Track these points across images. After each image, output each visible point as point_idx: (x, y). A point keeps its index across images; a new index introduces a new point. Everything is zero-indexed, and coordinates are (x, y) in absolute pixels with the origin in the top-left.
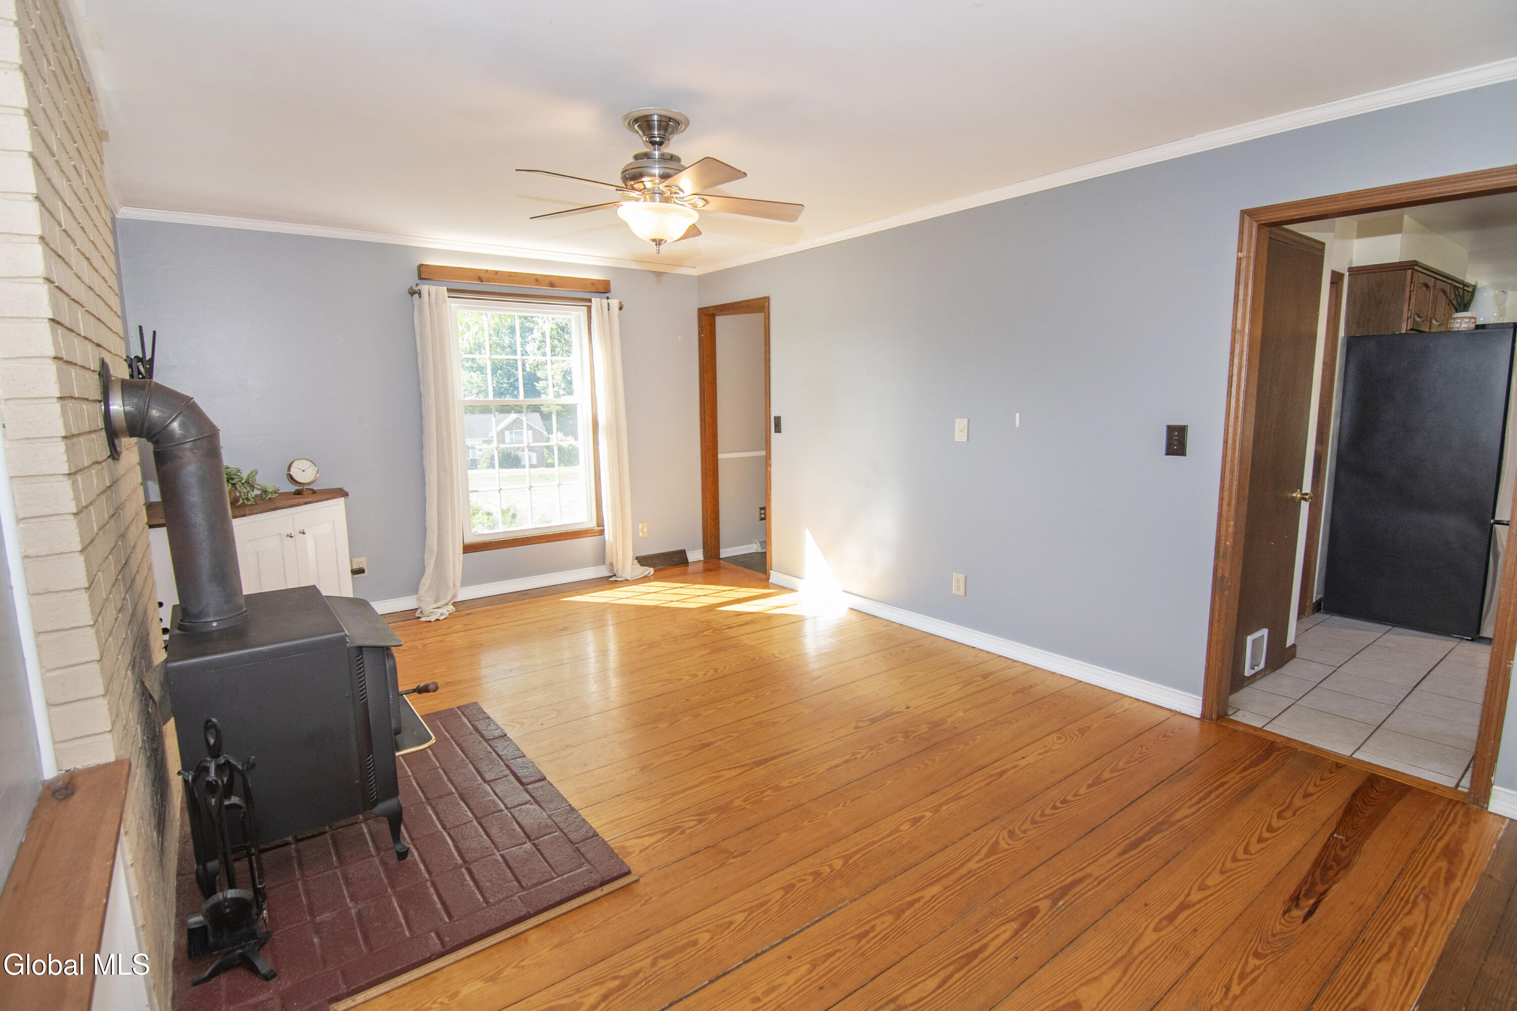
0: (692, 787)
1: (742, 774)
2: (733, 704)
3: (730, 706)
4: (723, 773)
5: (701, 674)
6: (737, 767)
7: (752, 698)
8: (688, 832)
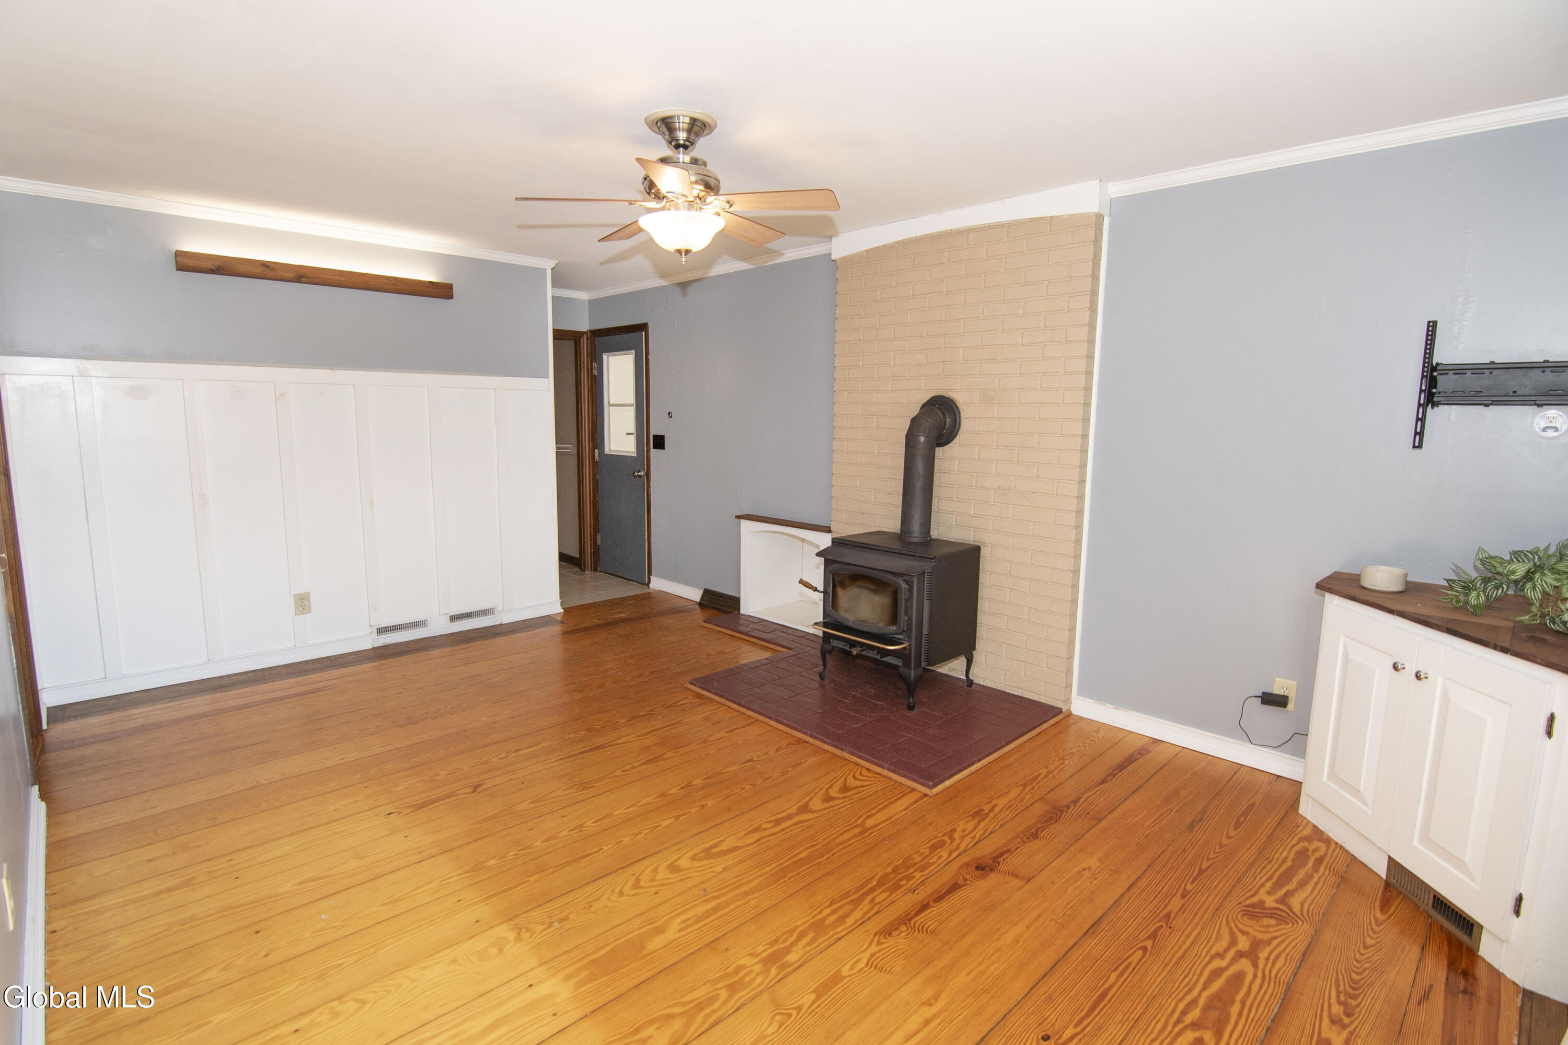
0: (659, 729)
1: (617, 739)
2: (616, 813)
3: (621, 811)
4: (634, 739)
5: (663, 873)
6: (620, 744)
7: (588, 824)
8: (660, 706)
